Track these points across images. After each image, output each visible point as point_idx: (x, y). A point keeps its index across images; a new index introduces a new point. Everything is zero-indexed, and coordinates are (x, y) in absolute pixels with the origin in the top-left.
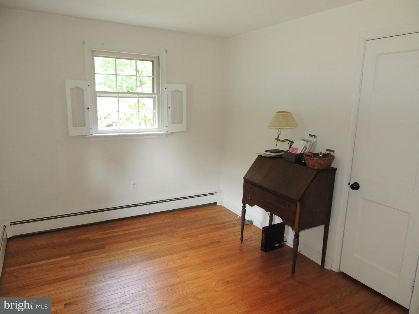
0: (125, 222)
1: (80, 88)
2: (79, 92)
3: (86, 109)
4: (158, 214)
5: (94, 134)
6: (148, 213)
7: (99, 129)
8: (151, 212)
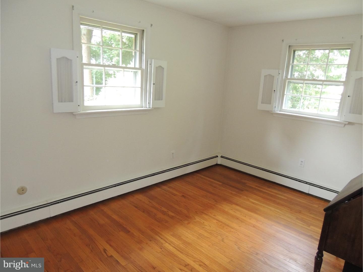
0: (283, 189)
1: (271, 75)
2: (270, 78)
3: (273, 92)
4: (317, 198)
5: (278, 111)
6: (307, 192)
7: (283, 108)
8: (310, 193)
